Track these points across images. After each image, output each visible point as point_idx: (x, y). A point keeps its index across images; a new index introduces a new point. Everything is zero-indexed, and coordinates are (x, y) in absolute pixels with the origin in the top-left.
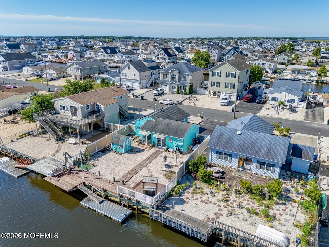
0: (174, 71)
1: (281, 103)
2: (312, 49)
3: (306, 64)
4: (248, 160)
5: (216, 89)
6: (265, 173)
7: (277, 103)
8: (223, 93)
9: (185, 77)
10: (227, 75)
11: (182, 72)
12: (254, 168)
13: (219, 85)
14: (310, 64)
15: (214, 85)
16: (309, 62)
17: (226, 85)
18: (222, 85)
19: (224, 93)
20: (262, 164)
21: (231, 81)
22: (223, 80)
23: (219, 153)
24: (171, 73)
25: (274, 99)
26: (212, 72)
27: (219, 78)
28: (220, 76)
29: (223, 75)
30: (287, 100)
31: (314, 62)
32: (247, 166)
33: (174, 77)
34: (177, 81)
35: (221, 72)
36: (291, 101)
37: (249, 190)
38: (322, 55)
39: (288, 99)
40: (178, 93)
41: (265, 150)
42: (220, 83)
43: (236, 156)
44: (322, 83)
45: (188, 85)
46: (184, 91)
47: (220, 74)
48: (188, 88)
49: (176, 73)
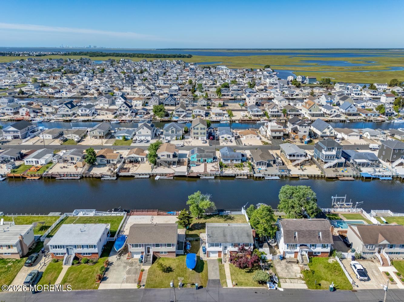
1: (226, 139)
2: (211, 82)
3: (218, 106)
4: (233, 160)
5: (196, 136)
6: (237, 162)
7: (224, 139)
8: (200, 137)
9: (179, 131)
10: (201, 129)
12: (234, 162)
13: (197, 134)
14: (220, 106)
16: (220, 104)
17: (201, 134)
18: (199, 134)
20: (236, 160)
21: (203, 131)
22: (199, 131)
23: (225, 160)
25: (223, 137)
26: (194, 128)
29: (199, 129)
30: (227, 137)
31: (222, 103)
32: (233, 162)
33: (173, 132)
34: (175, 133)
36: (229, 137)
37: (237, 166)
38: (222, 93)
40: (177, 139)
41: (236, 156)
43: (229, 159)
44: (232, 121)
45: (182, 135)
46: (180, 138)
47: (198, 129)
48: (181, 137)
49: (174, 129)
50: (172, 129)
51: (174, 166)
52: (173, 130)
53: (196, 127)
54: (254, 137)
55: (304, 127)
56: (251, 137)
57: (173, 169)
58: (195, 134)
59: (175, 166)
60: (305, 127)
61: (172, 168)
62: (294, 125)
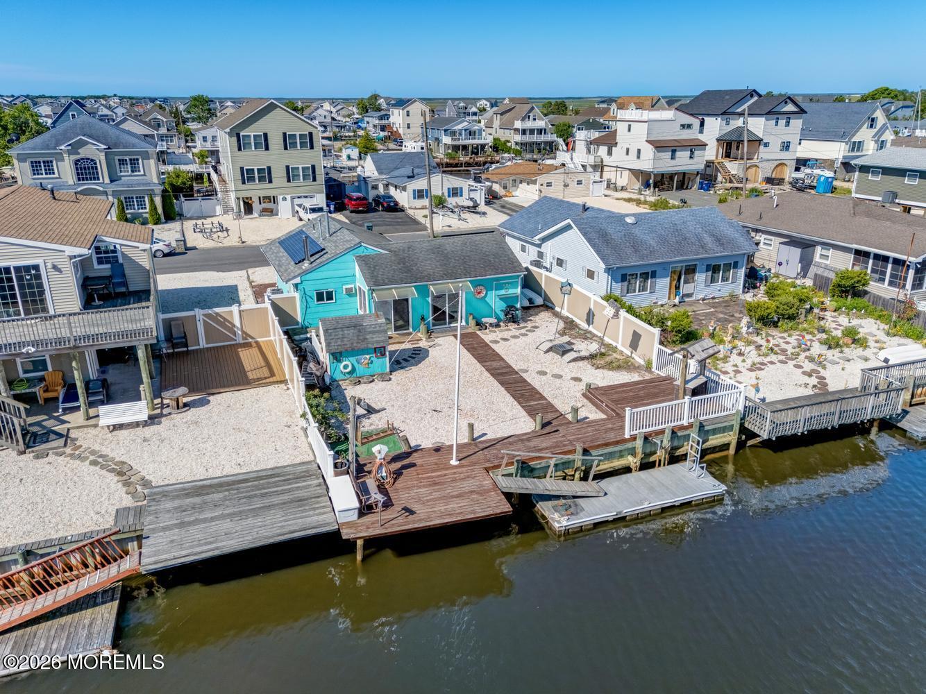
0: (82, 144)
5: (256, 190)
6: (719, 290)
8: (284, 199)
9: (134, 163)
10: (288, 142)
11: (116, 146)
12: (700, 286)
13: (266, 175)
15: (251, 179)
17: (290, 174)
18: (279, 174)
19: (288, 197)
20: (716, 269)
21: (302, 158)
22: (277, 158)
23: (629, 278)
24: (70, 152)
26: (238, 135)
27: (262, 152)
28: (267, 148)
29: (276, 141)
30: (446, 194)
32: (687, 289)
33: (85, 170)
34: (107, 180)
35: (266, 135)
36: (455, 192)
39: (449, 189)
42: (269, 168)
43: (665, 270)
45: (158, 189)
46: (146, 212)
47: (264, 142)
48: (158, 201)
49: (94, 151)
50: (74, 148)
51: (110, 414)
52: (84, 152)
53: (250, 132)
54: (580, 183)
55: (782, 122)
56: (566, 186)
57: (100, 461)
58: (246, 176)
59: (138, 410)
60: (788, 124)
61: (87, 438)
62: (728, 123)
